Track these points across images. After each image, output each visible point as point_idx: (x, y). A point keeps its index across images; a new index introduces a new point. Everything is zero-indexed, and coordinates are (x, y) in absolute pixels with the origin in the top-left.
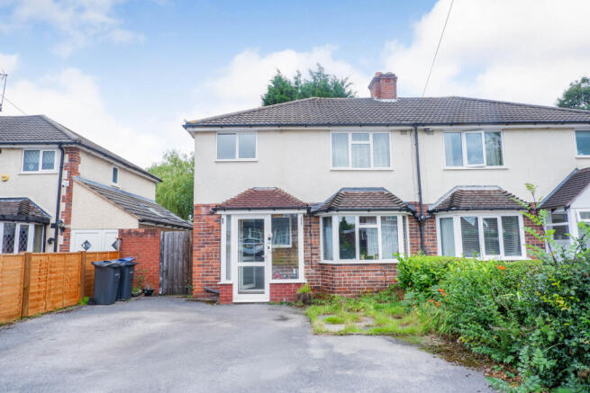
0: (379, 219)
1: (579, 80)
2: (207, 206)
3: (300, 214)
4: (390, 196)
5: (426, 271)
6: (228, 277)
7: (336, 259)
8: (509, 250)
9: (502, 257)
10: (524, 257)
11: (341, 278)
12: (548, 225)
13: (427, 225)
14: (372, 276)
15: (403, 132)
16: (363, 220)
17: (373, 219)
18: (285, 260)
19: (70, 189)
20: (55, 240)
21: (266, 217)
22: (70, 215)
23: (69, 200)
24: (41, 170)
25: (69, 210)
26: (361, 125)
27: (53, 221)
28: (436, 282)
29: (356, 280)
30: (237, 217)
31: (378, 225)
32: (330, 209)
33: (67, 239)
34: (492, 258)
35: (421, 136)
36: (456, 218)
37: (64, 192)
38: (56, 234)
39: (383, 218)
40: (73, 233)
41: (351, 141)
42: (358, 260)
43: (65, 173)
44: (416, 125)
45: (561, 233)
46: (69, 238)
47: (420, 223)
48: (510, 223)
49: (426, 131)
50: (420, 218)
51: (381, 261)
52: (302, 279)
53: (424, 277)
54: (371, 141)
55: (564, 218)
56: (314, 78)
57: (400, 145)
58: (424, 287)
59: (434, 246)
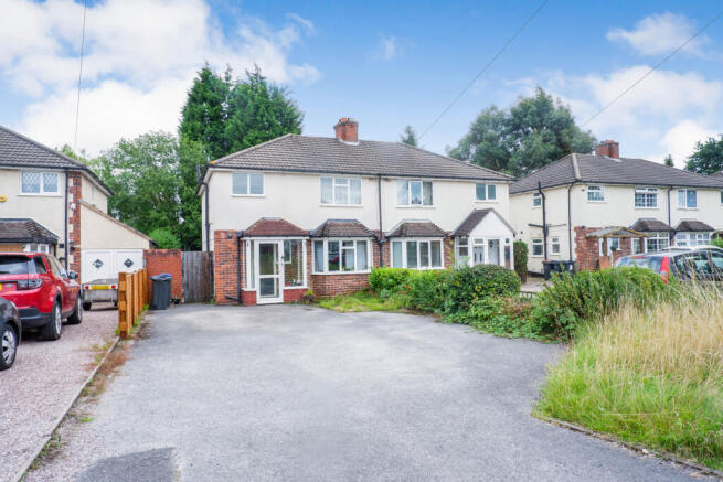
0: (355, 244)
1: (489, 107)
2: (226, 232)
3: (304, 240)
4: (362, 227)
5: (392, 277)
6: (253, 286)
7: (326, 271)
8: (434, 264)
9: (430, 268)
10: (442, 267)
11: (329, 284)
12: (457, 246)
13: (384, 247)
14: (349, 282)
15: (371, 179)
16: (344, 244)
17: (351, 243)
18: (292, 273)
19: (77, 212)
20: (66, 259)
21: (280, 242)
22: (79, 236)
23: (76, 221)
24: (42, 193)
25: (77, 232)
26: (343, 173)
27: (61, 241)
28: (398, 283)
29: (340, 285)
30: (258, 241)
31: (355, 247)
32: (322, 236)
33: (77, 258)
34: (424, 268)
35: (383, 183)
36: (404, 242)
37: (71, 214)
38: (66, 254)
39: (358, 242)
40: (82, 252)
41: (334, 185)
42: (341, 272)
43: (71, 197)
44: (379, 175)
45: (464, 251)
46: (79, 257)
47: (380, 245)
48: (435, 245)
49: (386, 179)
50: (380, 241)
51: (356, 272)
52: (305, 286)
53: (391, 281)
54: (349, 185)
55: (465, 242)
56: (251, 79)
57: (368, 188)
58: (390, 287)
59: (389, 261)
